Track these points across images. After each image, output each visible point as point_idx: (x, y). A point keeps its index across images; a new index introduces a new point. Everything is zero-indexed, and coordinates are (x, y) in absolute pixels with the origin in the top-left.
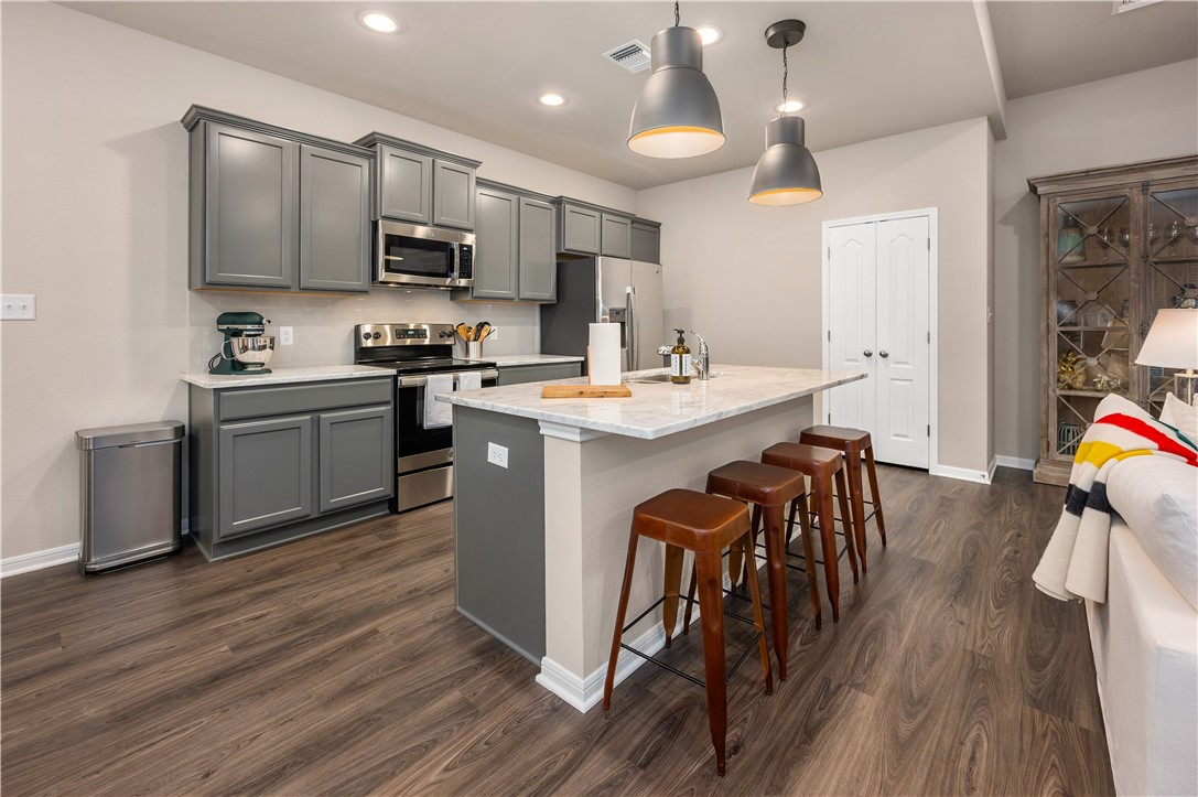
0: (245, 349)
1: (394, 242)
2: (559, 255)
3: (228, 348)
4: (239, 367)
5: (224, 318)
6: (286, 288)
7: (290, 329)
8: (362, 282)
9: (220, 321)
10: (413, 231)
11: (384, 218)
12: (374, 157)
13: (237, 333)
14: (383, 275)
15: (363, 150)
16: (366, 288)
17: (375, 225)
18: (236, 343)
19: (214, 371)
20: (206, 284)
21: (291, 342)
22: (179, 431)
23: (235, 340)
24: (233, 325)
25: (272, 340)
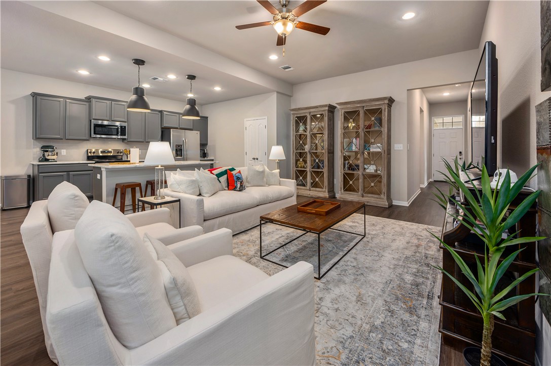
0: (49, 155)
1: (96, 126)
2: (162, 128)
3: (44, 155)
4: (47, 160)
5: (43, 147)
6: (62, 139)
7: (65, 150)
8: (87, 137)
9: (42, 148)
10: (102, 122)
11: (94, 119)
12: (90, 102)
13: (47, 151)
14: (93, 135)
15: (87, 100)
16: (88, 139)
17: (91, 121)
18: (46, 154)
19: (40, 161)
20: (37, 138)
21: (65, 154)
22: (29, 176)
23: (45, 153)
24: (45, 149)
25: (57, 153)
